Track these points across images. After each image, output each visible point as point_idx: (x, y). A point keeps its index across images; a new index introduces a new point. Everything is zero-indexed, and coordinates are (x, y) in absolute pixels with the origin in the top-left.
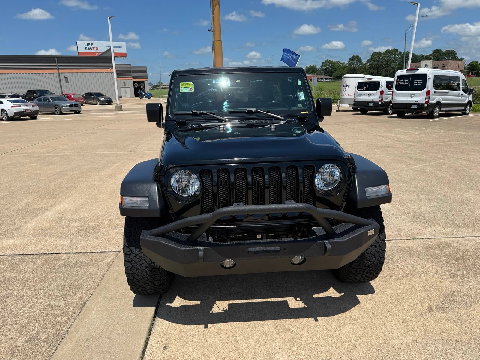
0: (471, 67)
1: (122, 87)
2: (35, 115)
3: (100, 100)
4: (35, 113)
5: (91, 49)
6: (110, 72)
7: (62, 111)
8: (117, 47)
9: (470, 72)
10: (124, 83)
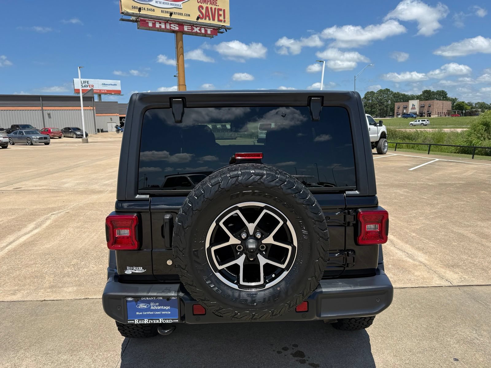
0: (458, 107)
1: (108, 122)
2: (5, 145)
3: (76, 134)
4: (5, 144)
5: (87, 87)
6: (90, 110)
7: (33, 143)
8: (112, 85)
9: (457, 112)
10: (111, 119)
